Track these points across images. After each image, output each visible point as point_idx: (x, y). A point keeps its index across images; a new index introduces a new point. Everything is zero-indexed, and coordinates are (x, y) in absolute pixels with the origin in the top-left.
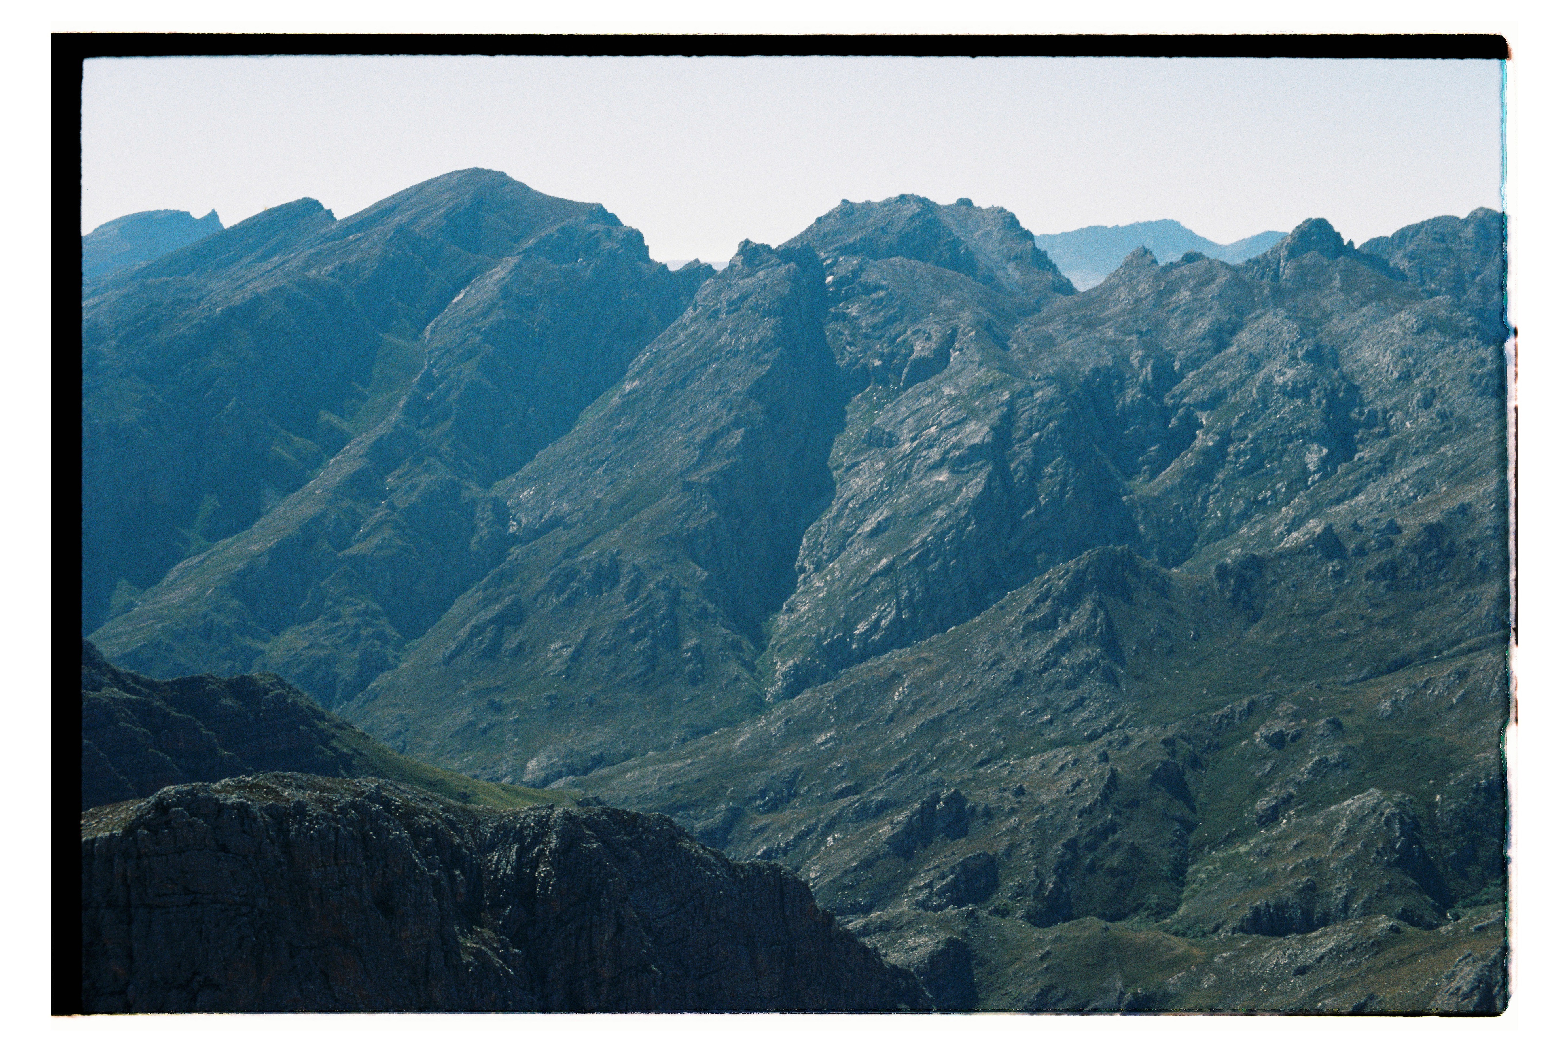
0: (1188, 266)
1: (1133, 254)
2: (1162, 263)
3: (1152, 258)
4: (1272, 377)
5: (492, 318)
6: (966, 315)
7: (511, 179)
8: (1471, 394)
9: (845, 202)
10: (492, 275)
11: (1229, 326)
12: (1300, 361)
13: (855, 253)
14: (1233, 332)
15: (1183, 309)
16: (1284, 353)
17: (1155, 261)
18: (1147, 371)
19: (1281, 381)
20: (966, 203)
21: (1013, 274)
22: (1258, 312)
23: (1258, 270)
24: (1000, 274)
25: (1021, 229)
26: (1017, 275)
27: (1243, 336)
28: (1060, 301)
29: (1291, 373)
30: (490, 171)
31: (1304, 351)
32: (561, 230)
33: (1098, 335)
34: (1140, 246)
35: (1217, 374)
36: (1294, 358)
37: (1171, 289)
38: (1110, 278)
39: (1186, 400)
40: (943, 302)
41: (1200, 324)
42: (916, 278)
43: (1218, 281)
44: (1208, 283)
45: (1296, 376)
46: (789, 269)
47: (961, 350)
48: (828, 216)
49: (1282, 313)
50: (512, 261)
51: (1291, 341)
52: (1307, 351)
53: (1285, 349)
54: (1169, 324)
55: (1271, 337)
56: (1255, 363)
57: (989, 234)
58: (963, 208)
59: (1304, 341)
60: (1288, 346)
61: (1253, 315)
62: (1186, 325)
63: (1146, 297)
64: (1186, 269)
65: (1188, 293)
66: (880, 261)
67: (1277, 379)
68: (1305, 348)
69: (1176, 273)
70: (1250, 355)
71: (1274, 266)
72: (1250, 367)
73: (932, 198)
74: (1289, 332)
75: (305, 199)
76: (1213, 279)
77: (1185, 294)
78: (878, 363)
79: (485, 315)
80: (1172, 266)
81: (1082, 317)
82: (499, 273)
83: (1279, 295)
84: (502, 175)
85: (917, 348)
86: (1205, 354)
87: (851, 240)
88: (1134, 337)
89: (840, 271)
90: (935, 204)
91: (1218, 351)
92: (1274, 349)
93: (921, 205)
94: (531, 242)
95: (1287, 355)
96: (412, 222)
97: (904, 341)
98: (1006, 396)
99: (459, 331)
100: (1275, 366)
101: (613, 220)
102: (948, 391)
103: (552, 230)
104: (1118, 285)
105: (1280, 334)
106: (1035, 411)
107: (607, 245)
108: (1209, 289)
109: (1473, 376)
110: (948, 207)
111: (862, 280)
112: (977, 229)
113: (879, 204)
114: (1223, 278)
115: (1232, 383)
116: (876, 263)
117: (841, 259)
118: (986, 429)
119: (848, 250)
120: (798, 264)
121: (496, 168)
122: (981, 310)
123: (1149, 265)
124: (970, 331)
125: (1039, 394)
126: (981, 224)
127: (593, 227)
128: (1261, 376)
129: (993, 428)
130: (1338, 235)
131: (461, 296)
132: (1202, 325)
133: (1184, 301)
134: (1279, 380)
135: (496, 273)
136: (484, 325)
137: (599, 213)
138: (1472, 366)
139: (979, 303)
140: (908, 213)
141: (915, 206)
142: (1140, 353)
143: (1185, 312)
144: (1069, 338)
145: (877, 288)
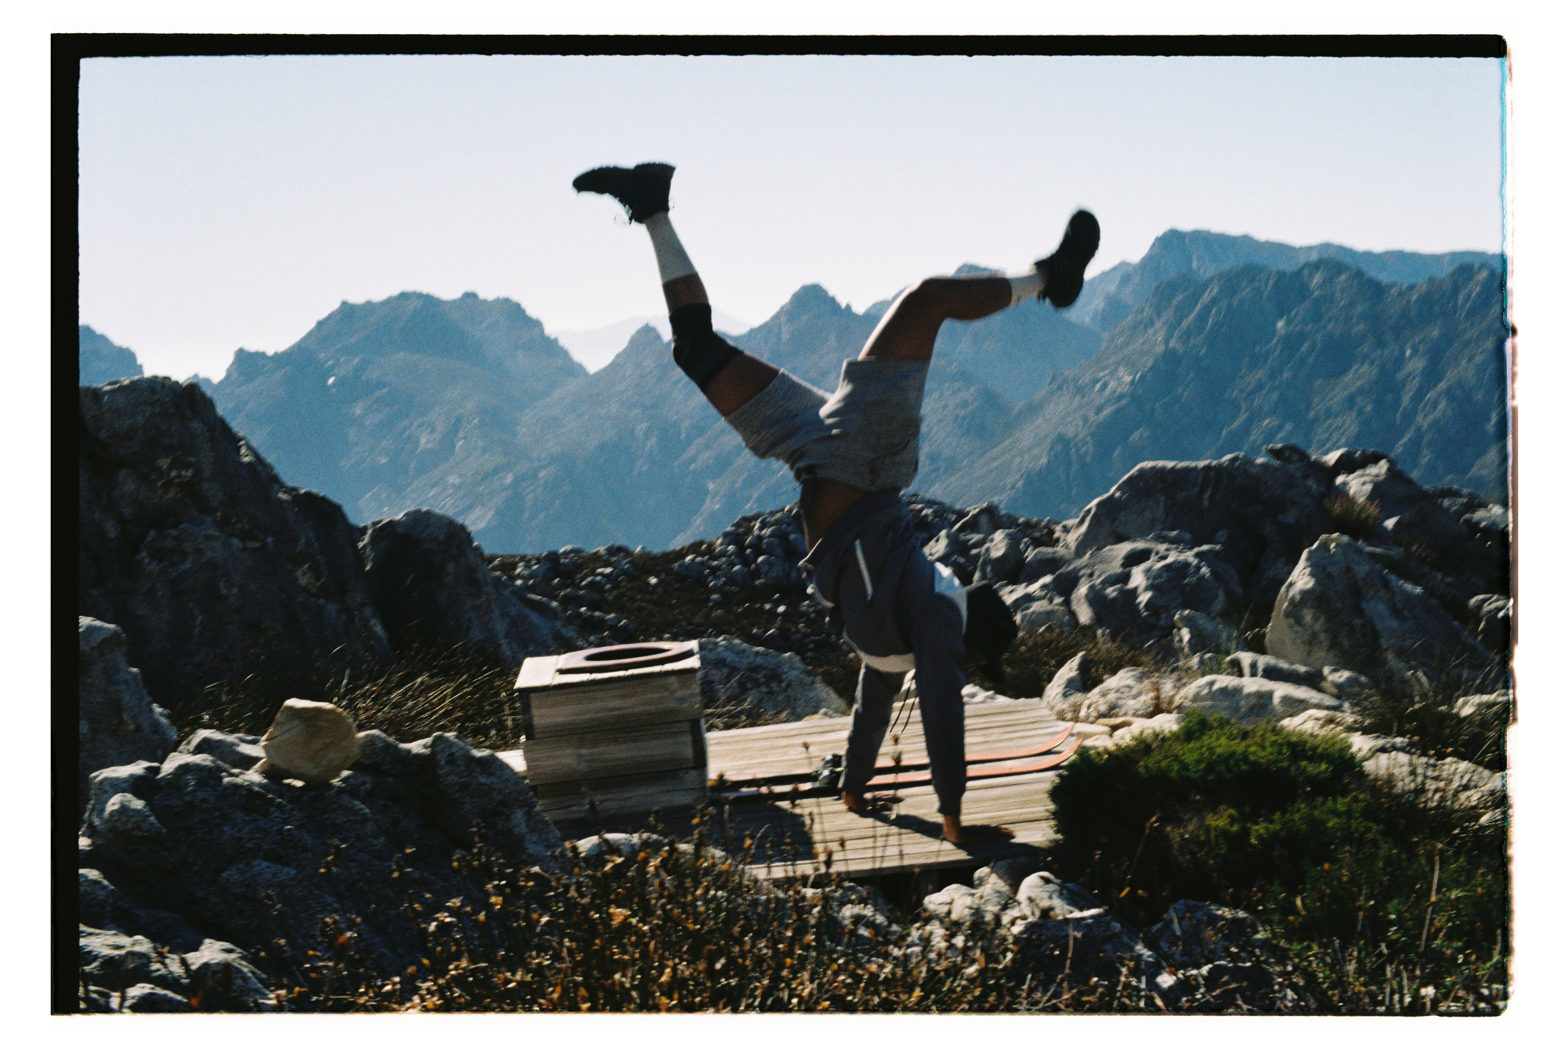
1: (638, 332)
3: (656, 335)
6: (470, 403)
8: (955, 435)
9: (344, 303)
13: (355, 354)
17: (659, 338)
18: (652, 442)
20: (471, 297)
21: (523, 362)
23: (761, 337)
24: (508, 362)
25: (527, 317)
26: (526, 362)
28: (570, 384)
33: (604, 412)
34: (644, 325)
35: (721, 439)
38: (616, 357)
39: (692, 467)
40: (448, 394)
42: (421, 372)
46: (285, 374)
47: (465, 438)
48: (329, 318)
54: (674, 395)
57: (497, 323)
58: (469, 301)
63: (651, 372)
66: (384, 358)
71: (776, 332)
78: (384, 460)
81: (590, 396)
85: (423, 441)
86: (710, 421)
87: (354, 339)
88: (637, 411)
89: (342, 372)
90: (438, 299)
93: (422, 301)
97: (409, 436)
98: (509, 479)
102: (453, 479)
104: (625, 365)
106: (539, 491)
109: (957, 416)
110: (454, 302)
111: (364, 378)
112: (483, 321)
113: (380, 303)
116: (378, 359)
117: (342, 360)
118: (490, 514)
119: (349, 351)
120: (294, 369)
122: (485, 397)
123: (653, 342)
124: (474, 418)
125: (542, 474)
126: (487, 315)
129: (498, 512)
130: (833, 299)
138: (956, 407)
139: (484, 390)
140: (409, 311)
141: (416, 301)
142: (644, 425)
145: (380, 385)
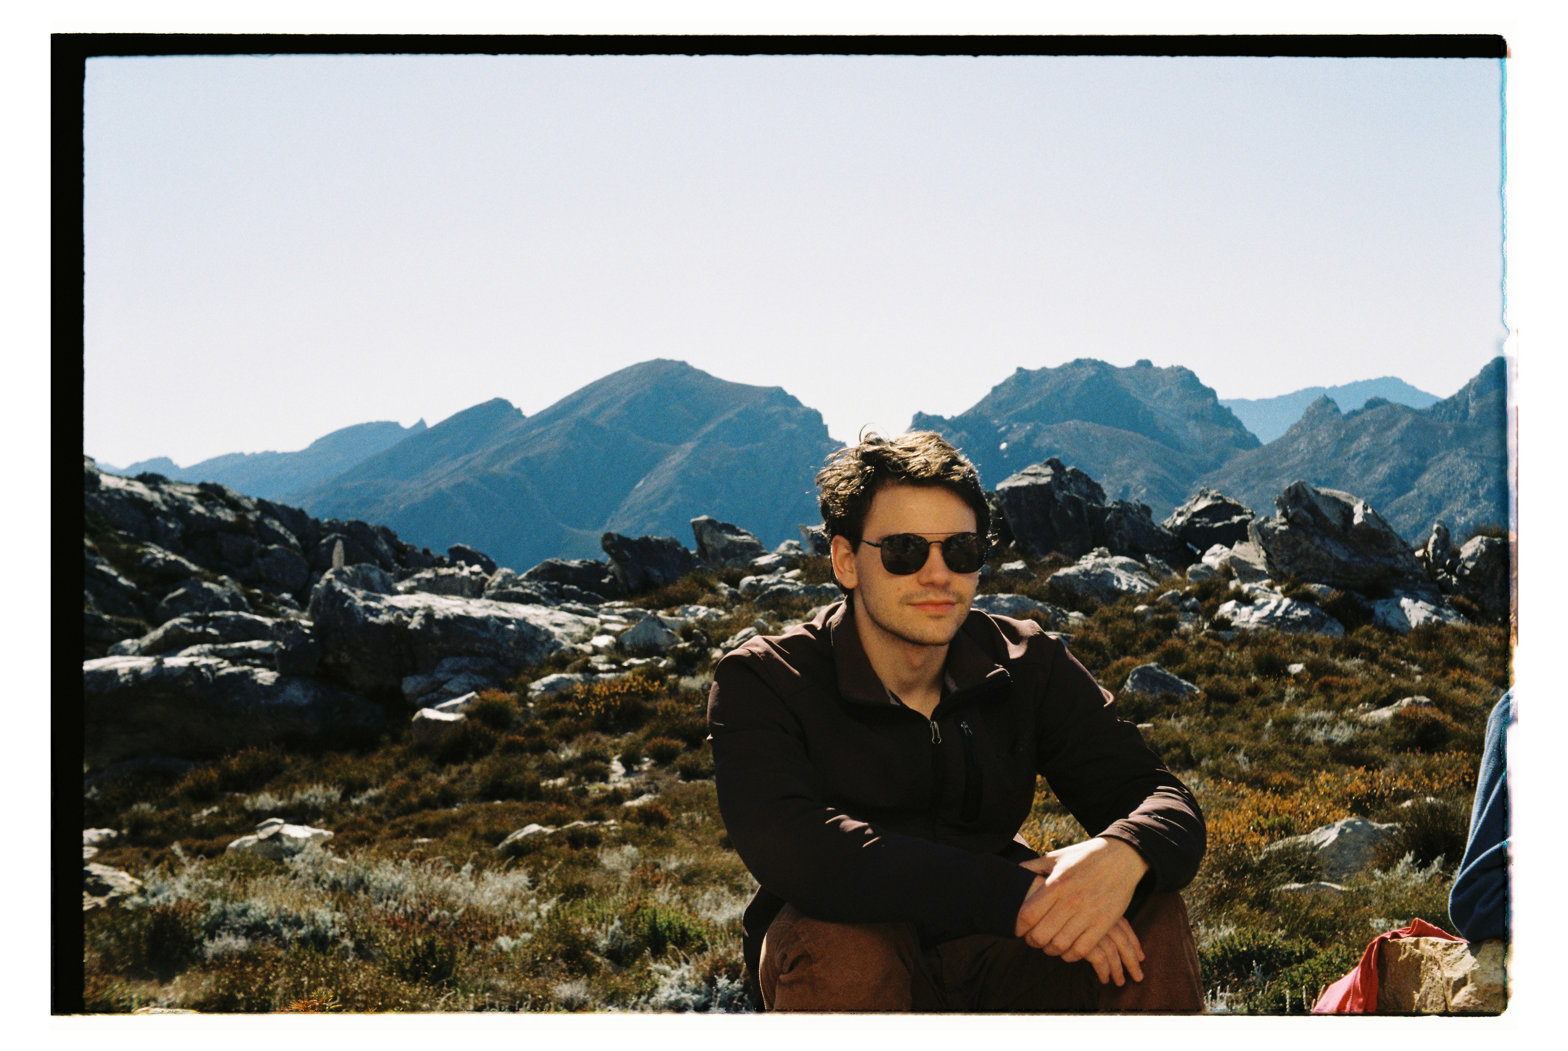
0: (1370, 412)
1: (1315, 404)
2: (1344, 411)
3: (1334, 406)
4: (1453, 518)
5: (670, 503)
6: (1139, 474)
7: (692, 368)
9: (1020, 370)
10: (670, 462)
11: (1412, 471)
12: (1482, 500)
13: (1028, 421)
14: (1415, 477)
15: (1363, 455)
16: (1465, 493)
17: (1337, 410)
19: (1462, 522)
20: (1145, 364)
21: (1194, 432)
22: (1441, 454)
23: (1446, 412)
24: (1178, 432)
25: (1201, 386)
26: (1197, 432)
27: (1426, 478)
28: (1244, 456)
29: (1472, 513)
30: (672, 361)
31: (1485, 490)
32: (739, 415)
33: (1274, 487)
34: (1322, 396)
35: (1397, 518)
36: (1475, 498)
37: (1351, 438)
38: (1291, 430)
40: (1118, 463)
41: (1380, 469)
42: (1091, 440)
43: (1399, 426)
44: (1389, 427)
45: (1476, 516)
46: (961, 437)
48: (1004, 384)
49: (1463, 452)
50: (689, 446)
51: (1471, 480)
52: (1489, 489)
53: (1466, 489)
54: (1348, 471)
55: (1451, 477)
56: (1436, 505)
57: (1169, 392)
58: (1143, 369)
59: (1485, 479)
60: (1469, 486)
61: (1436, 457)
62: (1367, 471)
63: (1326, 446)
64: (1368, 416)
65: (1368, 439)
66: (1055, 426)
67: (1458, 519)
68: (1486, 486)
69: (1357, 420)
70: (1430, 497)
71: (1462, 407)
72: (1430, 510)
73: (1111, 361)
74: (1471, 471)
75: (496, 399)
76: (1395, 423)
77: (1365, 441)
79: (664, 500)
80: (1355, 413)
81: (1260, 469)
82: (677, 458)
83: (1462, 436)
84: (683, 364)
86: (1386, 499)
87: (1026, 406)
89: (1014, 437)
90: (1113, 367)
91: (1399, 495)
92: (1455, 489)
93: (1096, 368)
94: (711, 427)
95: (1467, 495)
96: (595, 414)
99: (638, 517)
100: (1456, 506)
101: (793, 402)
103: (730, 415)
104: (1299, 436)
105: (1461, 474)
107: (785, 426)
108: (1389, 433)
110: (1127, 369)
111: (1035, 445)
112: (1155, 389)
113: (1055, 370)
114: (1405, 421)
115: (1412, 527)
116: (1049, 426)
117: (1015, 426)
119: (1022, 417)
120: (970, 433)
121: (678, 358)
122: (1157, 468)
123: (1330, 414)
124: (1141, 489)
126: (1161, 384)
127: (774, 409)
128: (1441, 517)
131: (641, 483)
132: (1382, 470)
133: (1364, 448)
134: (1461, 520)
135: (674, 459)
136: (662, 510)
137: (778, 395)
139: (1155, 461)
140: (1084, 377)
141: (1090, 369)
143: (1366, 458)
144: (1246, 490)
145: (1050, 452)
